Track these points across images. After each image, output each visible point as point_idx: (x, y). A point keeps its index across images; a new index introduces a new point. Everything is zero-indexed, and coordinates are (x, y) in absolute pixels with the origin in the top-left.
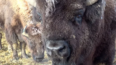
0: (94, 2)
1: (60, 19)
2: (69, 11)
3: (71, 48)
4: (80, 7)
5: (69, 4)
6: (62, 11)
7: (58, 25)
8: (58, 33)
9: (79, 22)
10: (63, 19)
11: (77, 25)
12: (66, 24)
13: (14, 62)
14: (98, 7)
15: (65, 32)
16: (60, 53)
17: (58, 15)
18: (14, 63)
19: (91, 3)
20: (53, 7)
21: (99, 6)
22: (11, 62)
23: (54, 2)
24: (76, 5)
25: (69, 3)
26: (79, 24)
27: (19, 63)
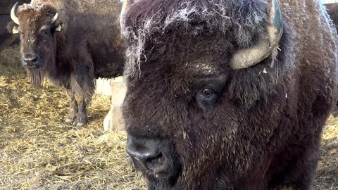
0: (251, 62)
1: (155, 94)
2: (180, 77)
3: (176, 157)
4: (210, 71)
5: (180, 63)
6: (163, 76)
7: (147, 108)
9: (205, 103)
10: (162, 95)
11: (199, 110)
12: (166, 107)
13: (87, 162)
14: (262, 74)
15: (161, 123)
16: (150, 165)
17: (152, 86)
18: (86, 165)
19: (243, 65)
20: (137, 68)
21: (265, 72)
23: (139, 59)
24: (198, 66)
25: (181, 60)
26: (204, 108)
27: (99, 165)
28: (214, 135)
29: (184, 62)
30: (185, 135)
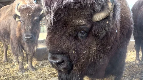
0: (101, 18)
1: (60, 35)
2: (71, 27)
3: (70, 61)
4: (83, 23)
5: (70, 21)
6: (63, 27)
7: (57, 41)
8: (56, 48)
9: (82, 37)
10: (63, 35)
11: (79, 40)
12: (65, 40)
14: (106, 23)
15: (63, 47)
17: (58, 31)
18: (19, 76)
19: (98, 20)
20: (52, 24)
22: (16, 75)
24: (78, 21)
25: (71, 19)
26: (81, 39)
27: (25, 76)
28: (86, 51)
29: (72, 20)
30: (74, 52)
